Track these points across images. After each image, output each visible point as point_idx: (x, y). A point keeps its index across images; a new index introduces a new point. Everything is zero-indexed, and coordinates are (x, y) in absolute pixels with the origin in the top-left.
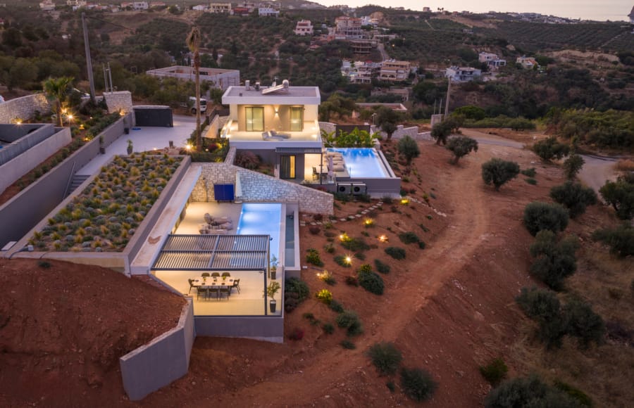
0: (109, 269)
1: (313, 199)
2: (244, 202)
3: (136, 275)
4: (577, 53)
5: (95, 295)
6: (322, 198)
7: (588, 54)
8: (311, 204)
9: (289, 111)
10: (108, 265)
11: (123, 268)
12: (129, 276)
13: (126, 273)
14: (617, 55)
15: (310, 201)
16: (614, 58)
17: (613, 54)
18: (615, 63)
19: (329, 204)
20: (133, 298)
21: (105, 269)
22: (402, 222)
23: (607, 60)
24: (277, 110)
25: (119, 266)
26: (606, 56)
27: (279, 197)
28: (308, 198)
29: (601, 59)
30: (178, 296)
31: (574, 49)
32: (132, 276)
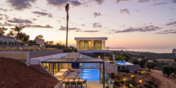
0: (18, 60)
1: (109, 67)
2: (83, 68)
3: (32, 65)
4: (163, 60)
5: (5, 71)
6: (113, 67)
7: (166, 60)
8: (109, 69)
9: (97, 43)
10: (18, 58)
11: (26, 60)
12: (28, 65)
13: (27, 64)
14: (174, 60)
15: (109, 68)
16: (173, 61)
17: (172, 59)
18: (174, 62)
19: (116, 70)
20: (28, 74)
21: (16, 60)
22: (145, 78)
23: (171, 61)
24: (93, 43)
25: (24, 59)
26: (171, 60)
27: (96, 66)
28: (107, 67)
29: (170, 61)
30: (55, 79)
31: (162, 58)
32: (30, 65)
